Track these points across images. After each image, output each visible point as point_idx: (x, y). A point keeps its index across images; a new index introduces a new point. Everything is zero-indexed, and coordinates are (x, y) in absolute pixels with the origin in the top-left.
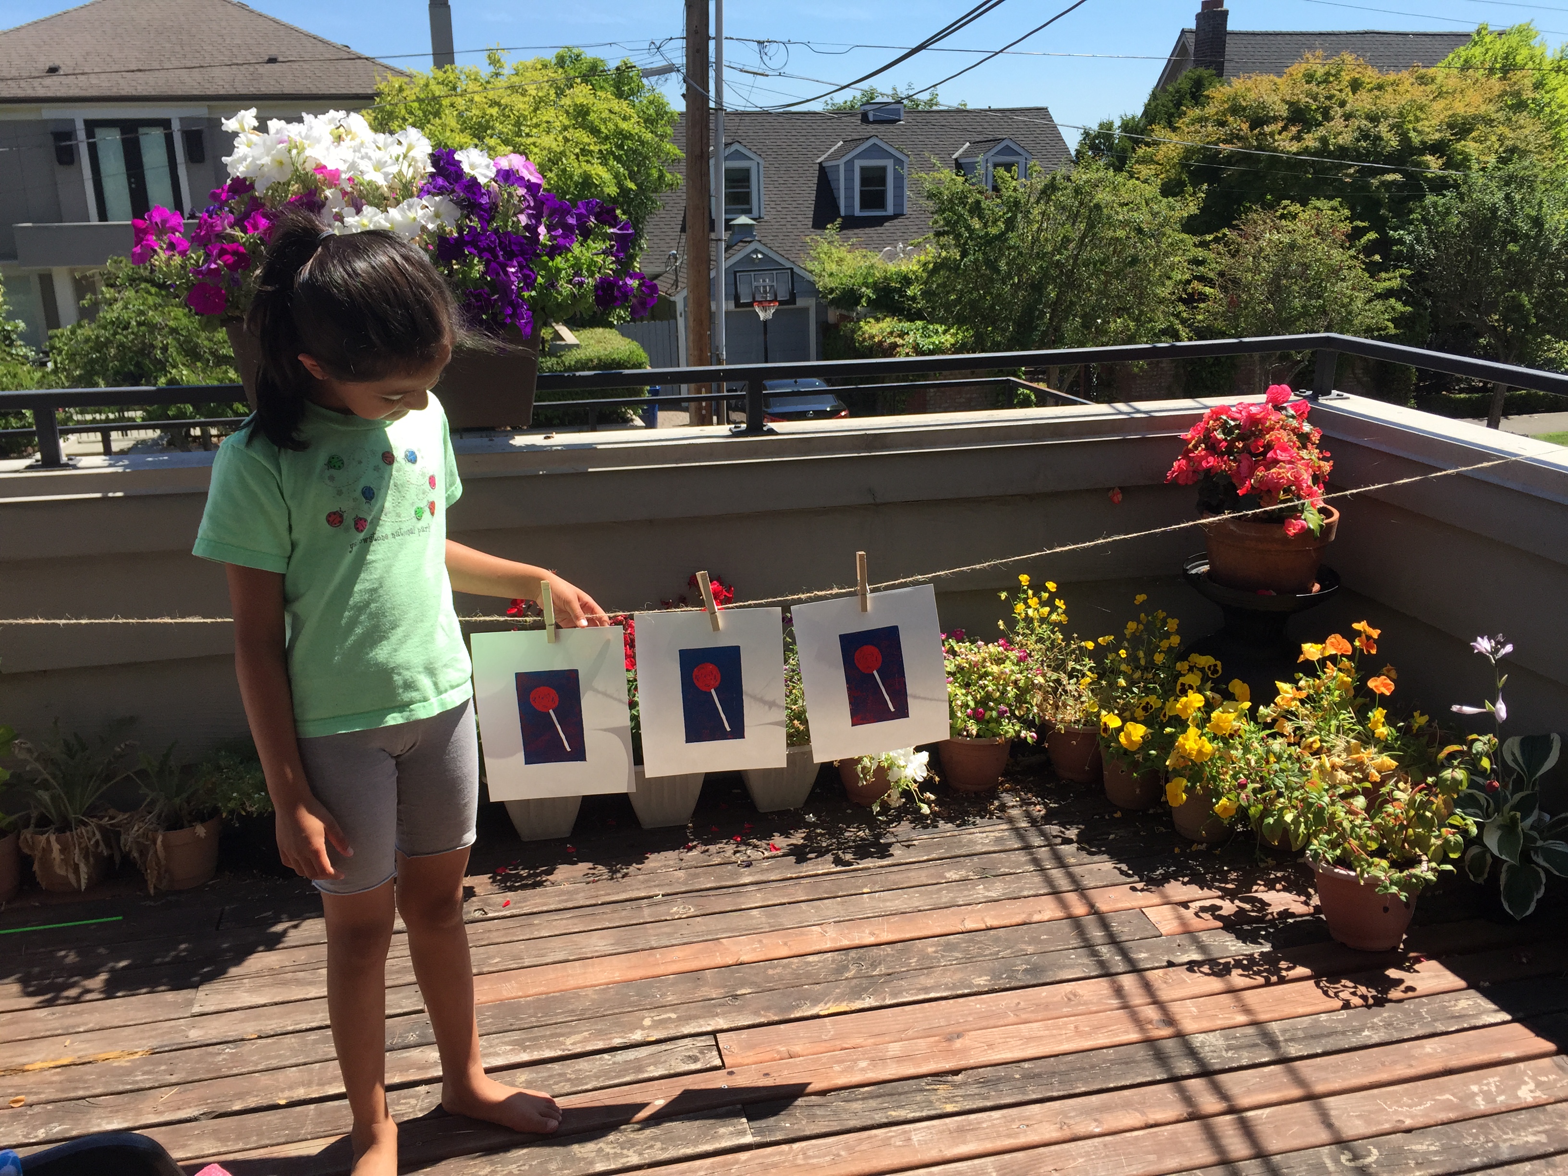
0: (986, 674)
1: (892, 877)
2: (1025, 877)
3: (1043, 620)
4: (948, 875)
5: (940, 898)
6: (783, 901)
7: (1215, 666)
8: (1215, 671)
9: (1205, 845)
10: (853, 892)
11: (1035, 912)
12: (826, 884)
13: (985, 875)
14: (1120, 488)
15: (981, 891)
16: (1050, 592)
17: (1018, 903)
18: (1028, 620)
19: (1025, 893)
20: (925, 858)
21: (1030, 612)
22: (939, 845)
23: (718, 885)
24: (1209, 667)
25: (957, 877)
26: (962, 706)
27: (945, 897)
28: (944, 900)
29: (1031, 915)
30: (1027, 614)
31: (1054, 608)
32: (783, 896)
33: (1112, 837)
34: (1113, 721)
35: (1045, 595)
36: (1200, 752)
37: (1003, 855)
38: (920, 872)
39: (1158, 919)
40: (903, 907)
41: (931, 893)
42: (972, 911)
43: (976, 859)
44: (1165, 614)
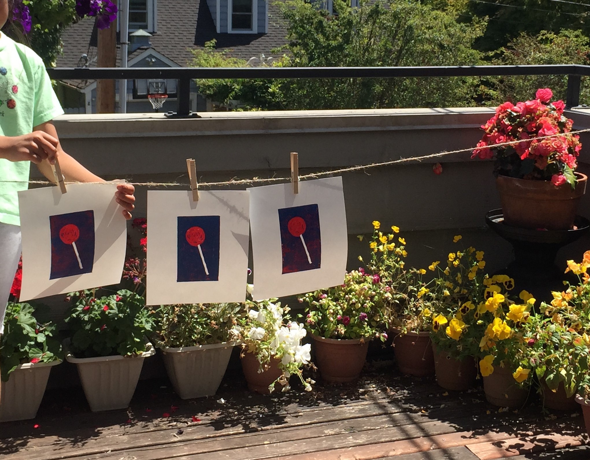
0: (351, 291)
1: (285, 434)
2: (382, 431)
3: (390, 253)
4: (326, 432)
5: (322, 445)
6: (205, 451)
7: (510, 282)
8: (510, 286)
9: (507, 408)
10: (256, 444)
11: (391, 451)
12: (237, 439)
13: (352, 430)
14: (441, 164)
15: (351, 440)
16: (395, 233)
17: (378, 446)
18: (380, 254)
19: (383, 440)
20: (309, 422)
21: (381, 248)
22: (318, 415)
23: (154, 443)
24: (506, 283)
25: (333, 433)
26: (333, 314)
27: (325, 444)
28: (324, 446)
29: (388, 452)
30: (378, 249)
31: (398, 244)
32: (204, 448)
33: (442, 406)
34: (442, 320)
35: (392, 236)
36: (503, 332)
37: (365, 419)
38: (306, 430)
39: (477, 451)
40: (295, 451)
41: (315, 442)
42: (345, 452)
43: (346, 422)
44: (474, 250)
